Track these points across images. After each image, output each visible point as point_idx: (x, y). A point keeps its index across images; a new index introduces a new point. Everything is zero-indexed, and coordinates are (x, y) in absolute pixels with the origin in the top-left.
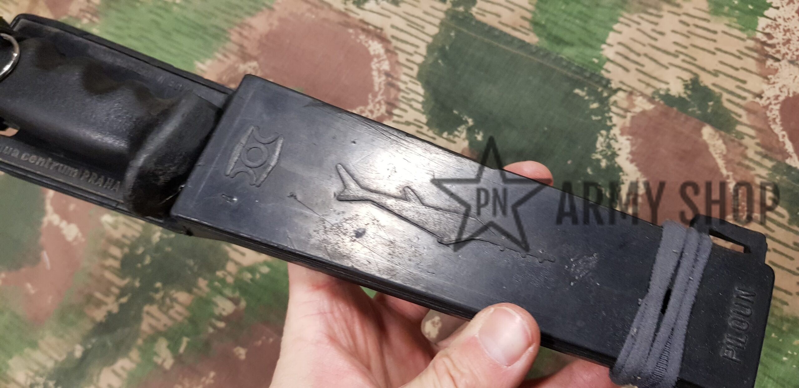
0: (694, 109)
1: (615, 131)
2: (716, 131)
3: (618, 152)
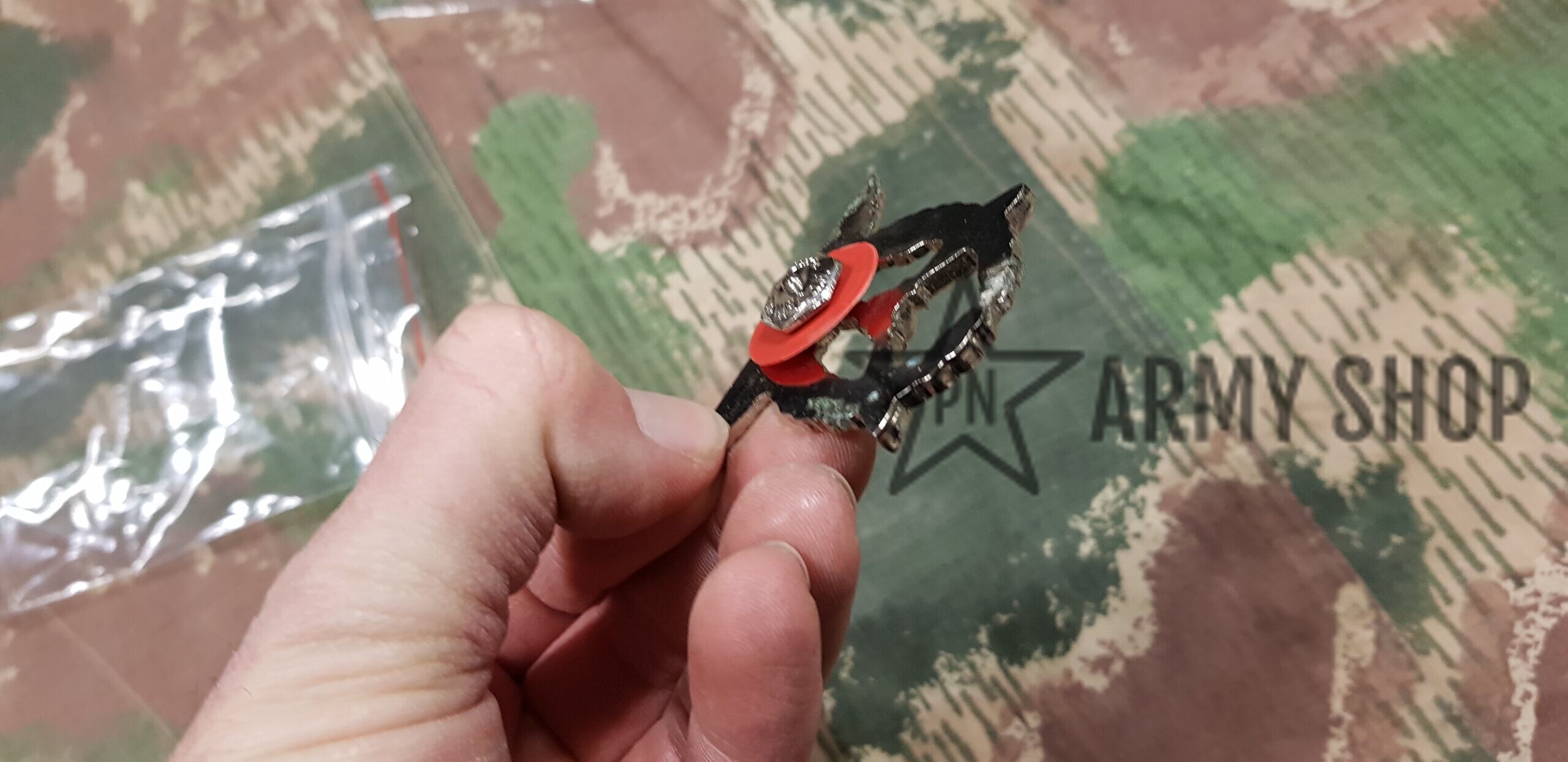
0: (1354, 535)
1: (1150, 493)
2: (1373, 606)
3: (1131, 541)
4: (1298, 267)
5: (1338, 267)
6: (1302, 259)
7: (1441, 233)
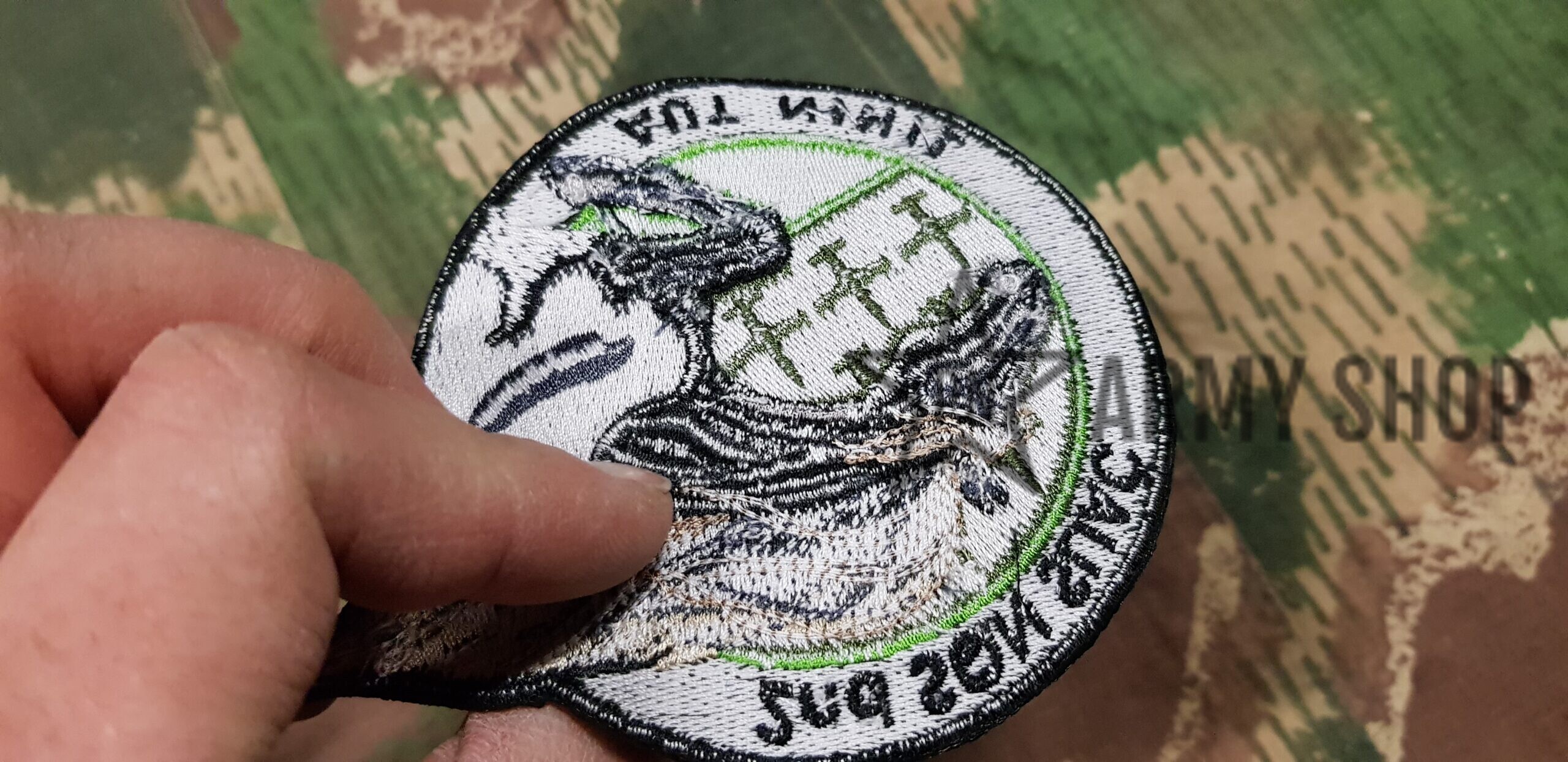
4: (1187, 153)
5: (1233, 155)
6: (1193, 143)
7: (1352, 119)
